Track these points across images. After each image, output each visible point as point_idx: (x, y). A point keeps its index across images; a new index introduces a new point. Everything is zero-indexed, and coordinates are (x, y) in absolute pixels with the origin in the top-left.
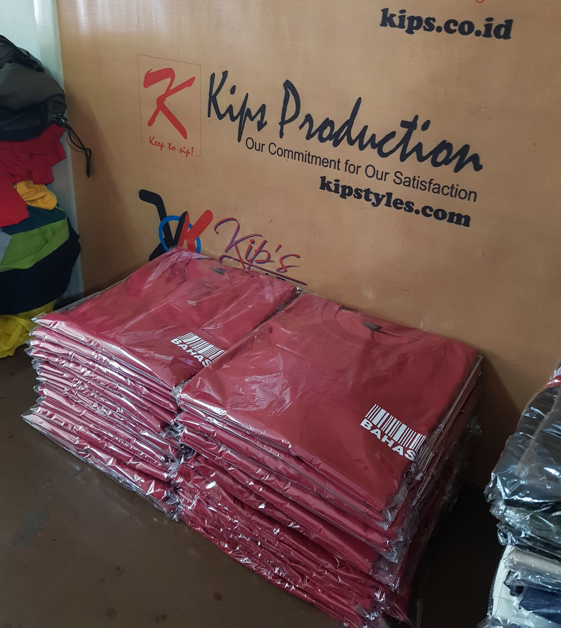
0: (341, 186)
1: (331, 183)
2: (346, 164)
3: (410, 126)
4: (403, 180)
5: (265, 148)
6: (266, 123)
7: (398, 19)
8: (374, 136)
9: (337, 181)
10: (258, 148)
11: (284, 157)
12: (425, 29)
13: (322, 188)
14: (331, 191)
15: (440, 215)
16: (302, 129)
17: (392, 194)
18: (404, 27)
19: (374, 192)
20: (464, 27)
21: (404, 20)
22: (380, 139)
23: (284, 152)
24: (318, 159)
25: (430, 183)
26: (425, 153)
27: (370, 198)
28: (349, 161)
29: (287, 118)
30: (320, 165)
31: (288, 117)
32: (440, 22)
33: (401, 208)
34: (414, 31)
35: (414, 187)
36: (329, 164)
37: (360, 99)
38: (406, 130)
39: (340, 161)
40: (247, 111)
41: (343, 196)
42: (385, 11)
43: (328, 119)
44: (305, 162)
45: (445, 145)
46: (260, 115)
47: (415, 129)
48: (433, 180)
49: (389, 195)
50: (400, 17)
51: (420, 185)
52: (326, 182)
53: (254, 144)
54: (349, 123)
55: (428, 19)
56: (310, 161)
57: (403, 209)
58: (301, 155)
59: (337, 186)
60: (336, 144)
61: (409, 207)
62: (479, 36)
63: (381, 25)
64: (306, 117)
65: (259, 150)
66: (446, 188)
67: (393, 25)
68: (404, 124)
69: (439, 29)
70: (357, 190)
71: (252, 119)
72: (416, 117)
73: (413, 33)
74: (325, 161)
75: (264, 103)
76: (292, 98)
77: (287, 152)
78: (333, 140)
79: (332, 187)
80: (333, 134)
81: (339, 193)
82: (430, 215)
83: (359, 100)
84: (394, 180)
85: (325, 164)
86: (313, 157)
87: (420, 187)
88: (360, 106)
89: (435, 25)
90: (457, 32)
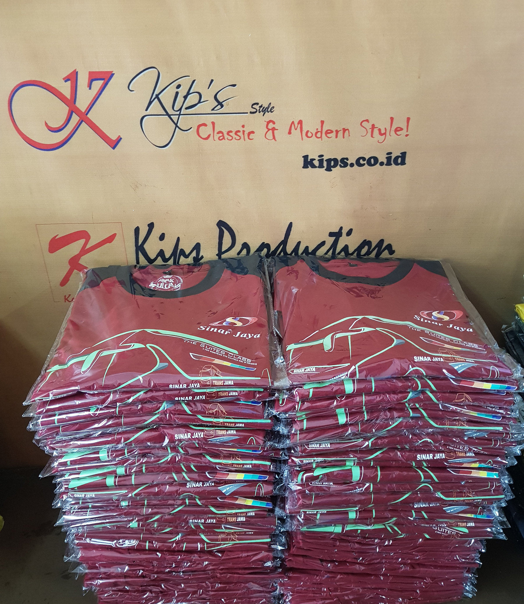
3: (336, 235)
6: (202, 257)
7: (318, 162)
8: (307, 247)
12: (341, 167)
16: (240, 255)
18: (324, 167)
20: (371, 160)
21: (323, 162)
22: (313, 248)
26: (351, 251)
31: (225, 248)
32: (352, 160)
34: (332, 169)
37: (291, 223)
38: (333, 238)
40: (180, 251)
42: (306, 157)
43: (264, 243)
45: (367, 243)
46: (195, 252)
47: (341, 236)
50: (318, 160)
54: (284, 242)
55: (343, 160)
62: (383, 165)
63: (303, 167)
64: (242, 245)
67: (314, 166)
68: (331, 234)
69: (352, 165)
71: (187, 257)
72: (341, 228)
73: (332, 170)
75: (198, 242)
76: (226, 233)
80: (270, 253)
83: (291, 225)
88: (292, 228)
89: (348, 163)
90: (366, 165)
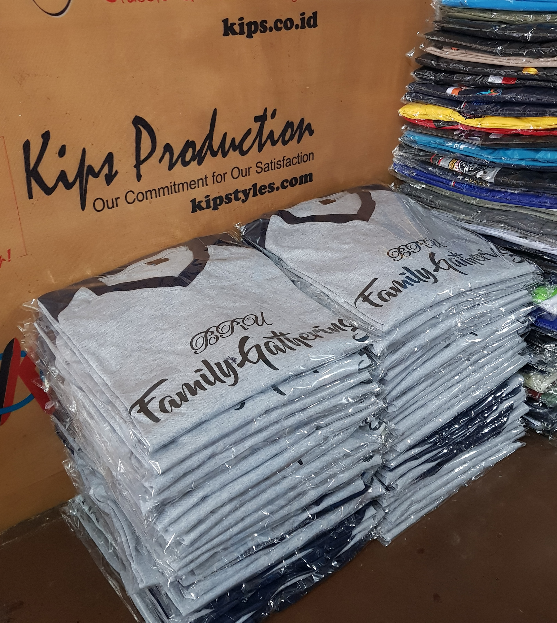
0: (212, 200)
1: (202, 201)
2: (213, 176)
3: (261, 119)
4: (263, 168)
5: (121, 201)
6: (117, 173)
7: (238, 26)
8: (233, 139)
9: (208, 196)
10: (110, 206)
11: (147, 199)
12: (261, 32)
13: (194, 211)
14: (203, 209)
15: (294, 183)
16: (162, 163)
17: (256, 184)
18: (244, 33)
19: (241, 190)
20: (287, 23)
21: (244, 26)
22: (240, 140)
23: (145, 195)
24: (185, 185)
25: (283, 160)
26: (276, 137)
27: (239, 197)
28: (215, 172)
29: (142, 158)
30: (188, 190)
31: (143, 155)
32: (271, 23)
33: (266, 191)
34: (253, 35)
35: (272, 170)
36: (197, 185)
37: (215, 110)
38: (259, 123)
39: (207, 176)
40: (87, 169)
41: (215, 208)
42: (225, 21)
43: (189, 140)
44: (172, 193)
45: (289, 125)
46: (106, 166)
47: (266, 120)
48: (285, 157)
49: (255, 186)
50: (239, 25)
51: (276, 165)
52: (197, 203)
53: (105, 204)
54: (210, 137)
55: (262, 22)
56: (177, 190)
57: (267, 192)
58: (166, 189)
59: (208, 202)
60: (200, 163)
61: (271, 188)
62: (298, 28)
63: (224, 35)
64: (164, 147)
65: (113, 207)
66: (295, 158)
67: (234, 33)
68: (257, 119)
69: (271, 29)
70: (227, 196)
71: (96, 175)
72: (266, 109)
73: (252, 37)
74: (193, 183)
75: (110, 151)
76: (145, 133)
77: (149, 193)
78: (197, 160)
79: (204, 205)
80: (196, 154)
81: (211, 207)
82: (288, 186)
84: (256, 171)
85: (193, 187)
86: (179, 185)
87: (277, 167)
88: (217, 117)
89: (267, 26)
90: (283, 28)
